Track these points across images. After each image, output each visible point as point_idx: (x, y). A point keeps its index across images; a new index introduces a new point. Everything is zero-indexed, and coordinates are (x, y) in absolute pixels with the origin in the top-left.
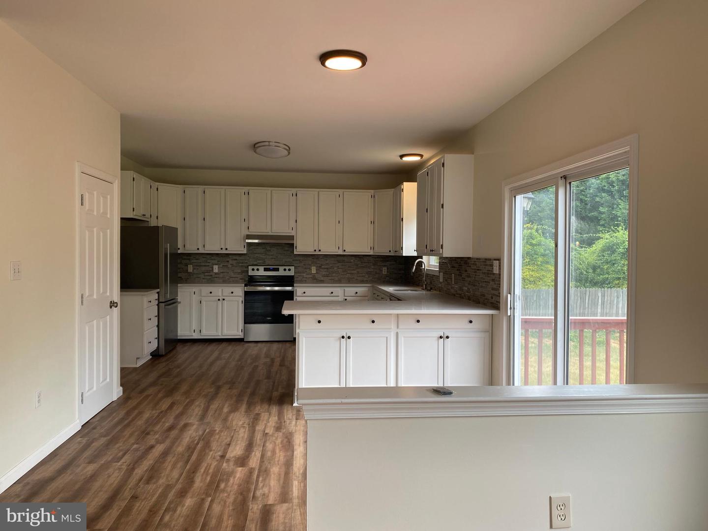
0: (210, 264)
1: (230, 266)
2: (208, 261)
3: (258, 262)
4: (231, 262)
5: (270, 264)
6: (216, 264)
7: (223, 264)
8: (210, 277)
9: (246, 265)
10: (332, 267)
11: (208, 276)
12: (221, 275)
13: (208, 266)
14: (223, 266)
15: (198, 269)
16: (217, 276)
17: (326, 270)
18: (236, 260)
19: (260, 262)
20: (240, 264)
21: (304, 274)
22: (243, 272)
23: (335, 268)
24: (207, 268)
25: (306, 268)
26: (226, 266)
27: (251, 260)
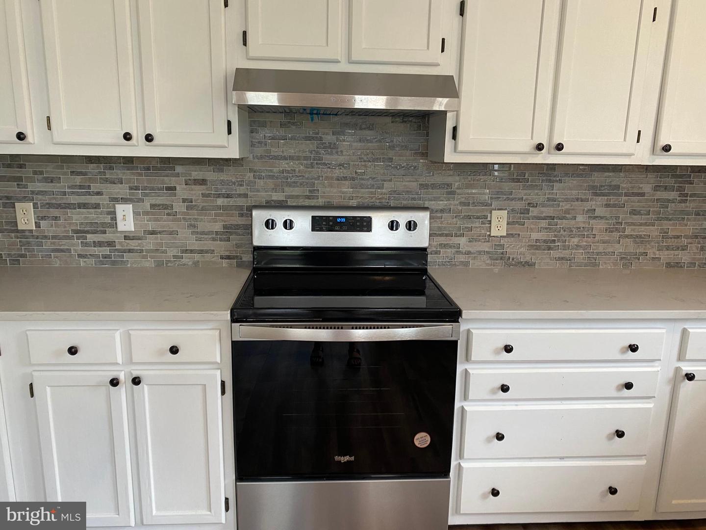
0: (103, 200)
1: (179, 207)
2: (94, 187)
3: (289, 191)
4: (182, 191)
5: (336, 201)
6: (125, 201)
7: (153, 202)
8: (106, 250)
9: (241, 202)
10: (567, 212)
11: (100, 244)
12: (150, 243)
13: (97, 206)
14: (153, 206)
15: (56, 218)
16: (133, 244)
17: (544, 224)
18: (203, 182)
19: (296, 191)
20: (220, 202)
21: (463, 241)
22: (228, 231)
23: (580, 218)
24: (92, 215)
25: (469, 217)
26: (166, 207)
27: (260, 183)
